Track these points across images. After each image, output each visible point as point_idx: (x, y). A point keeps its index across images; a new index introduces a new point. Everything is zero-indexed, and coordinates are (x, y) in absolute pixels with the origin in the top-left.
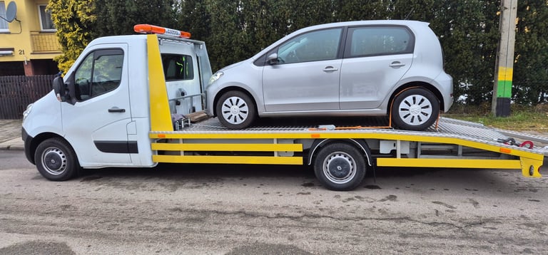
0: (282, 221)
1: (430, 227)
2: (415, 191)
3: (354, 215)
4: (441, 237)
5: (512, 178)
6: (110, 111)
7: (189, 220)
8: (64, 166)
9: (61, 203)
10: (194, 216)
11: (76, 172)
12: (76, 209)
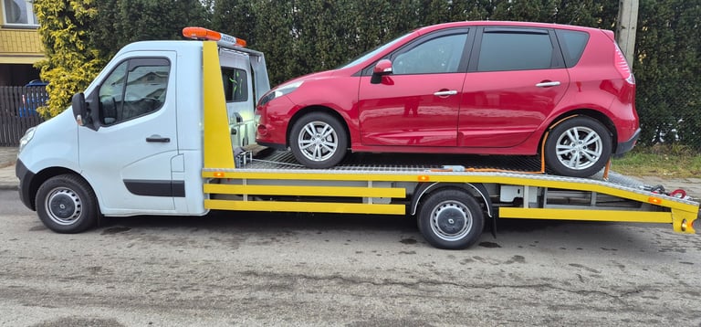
0: (394, 290)
1: (580, 297)
2: (543, 250)
3: (482, 282)
4: (599, 310)
5: (649, 235)
6: (149, 140)
7: (272, 288)
8: (78, 212)
9: (86, 263)
10: (277, 282)
11: (95, 221)
12: (110, 272)
